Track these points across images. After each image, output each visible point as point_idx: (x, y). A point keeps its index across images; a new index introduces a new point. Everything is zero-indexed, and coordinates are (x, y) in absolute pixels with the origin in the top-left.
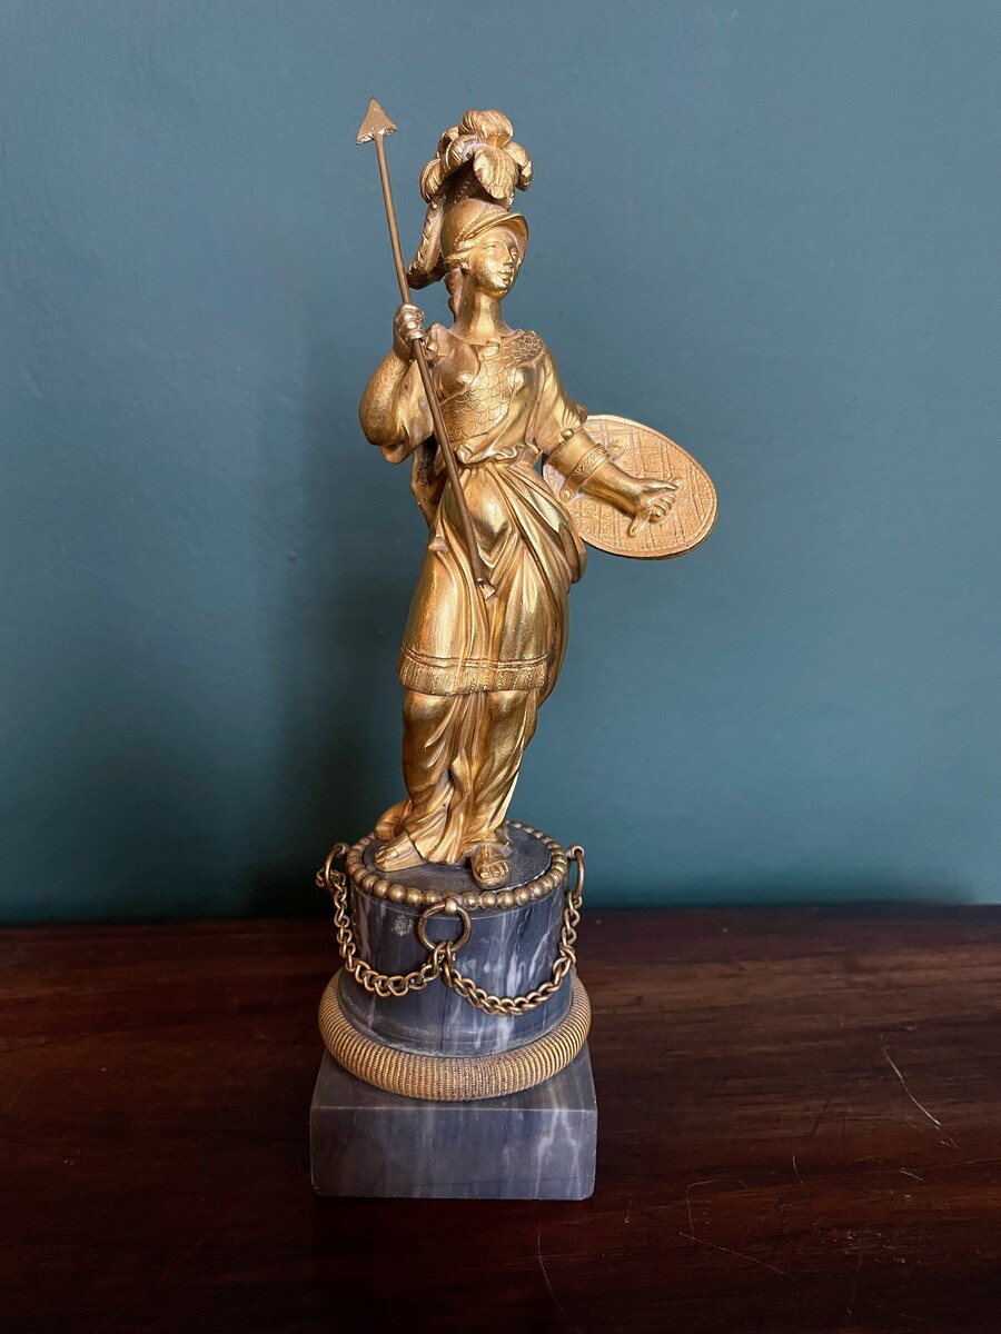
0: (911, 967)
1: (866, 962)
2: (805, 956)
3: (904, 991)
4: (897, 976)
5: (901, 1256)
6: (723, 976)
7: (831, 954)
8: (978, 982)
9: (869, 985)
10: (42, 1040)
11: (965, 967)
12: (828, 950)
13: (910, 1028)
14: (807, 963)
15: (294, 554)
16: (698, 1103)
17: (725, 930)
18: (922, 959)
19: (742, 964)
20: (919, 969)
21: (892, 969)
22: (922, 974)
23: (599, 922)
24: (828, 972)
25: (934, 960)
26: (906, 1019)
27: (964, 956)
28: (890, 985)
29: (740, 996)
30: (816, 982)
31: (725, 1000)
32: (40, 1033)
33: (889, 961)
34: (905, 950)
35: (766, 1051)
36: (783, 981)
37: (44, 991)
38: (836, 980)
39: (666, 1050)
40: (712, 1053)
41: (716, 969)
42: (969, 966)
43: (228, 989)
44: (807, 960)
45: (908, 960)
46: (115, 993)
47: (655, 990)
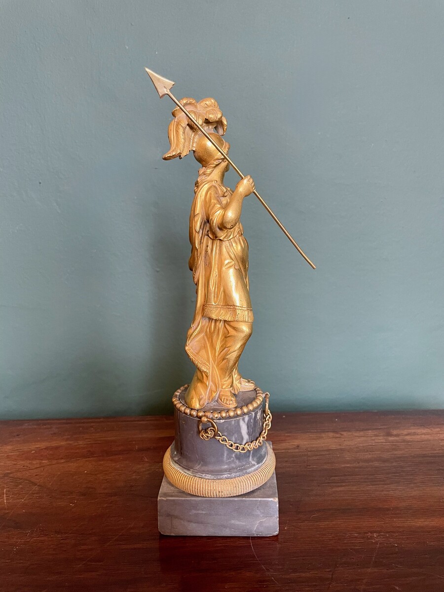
0: (415, 434)
1: (395, 432)
2: (369, 430)
3: (409, 443)
4: (408, 438)
5: (395, 543)
6: (333, 437)
7: (380, 429)
9: (395, 441)
10: (63, 461)
12: (379, 427)
14: (370, 433)
16: (319, 486)
17: (336, 420)
18: (419, 431)
19: (343, 433)
21: (406, 435)
22: (418, 437)
23: (284, 416)
24: (379, 436)
25: (425, 431)
27: (437, 430)
28: (404, 441)
29: (340, 445)
30: (373, 440)
31: (333, 447)
32: (62, 458)
33: (405, 432)
34: (412, 427)
35: (349, 467)
36: (359, 440)
37: (63, 443)
38: (381, 439)
39: (307, 466)
40: (326, 467)
41: (331, 434)
42: (439, 434)
43: (134, 442)
44: (370, 431)
45: (413, 431)
46: (90, 444)
47: (305, 443)
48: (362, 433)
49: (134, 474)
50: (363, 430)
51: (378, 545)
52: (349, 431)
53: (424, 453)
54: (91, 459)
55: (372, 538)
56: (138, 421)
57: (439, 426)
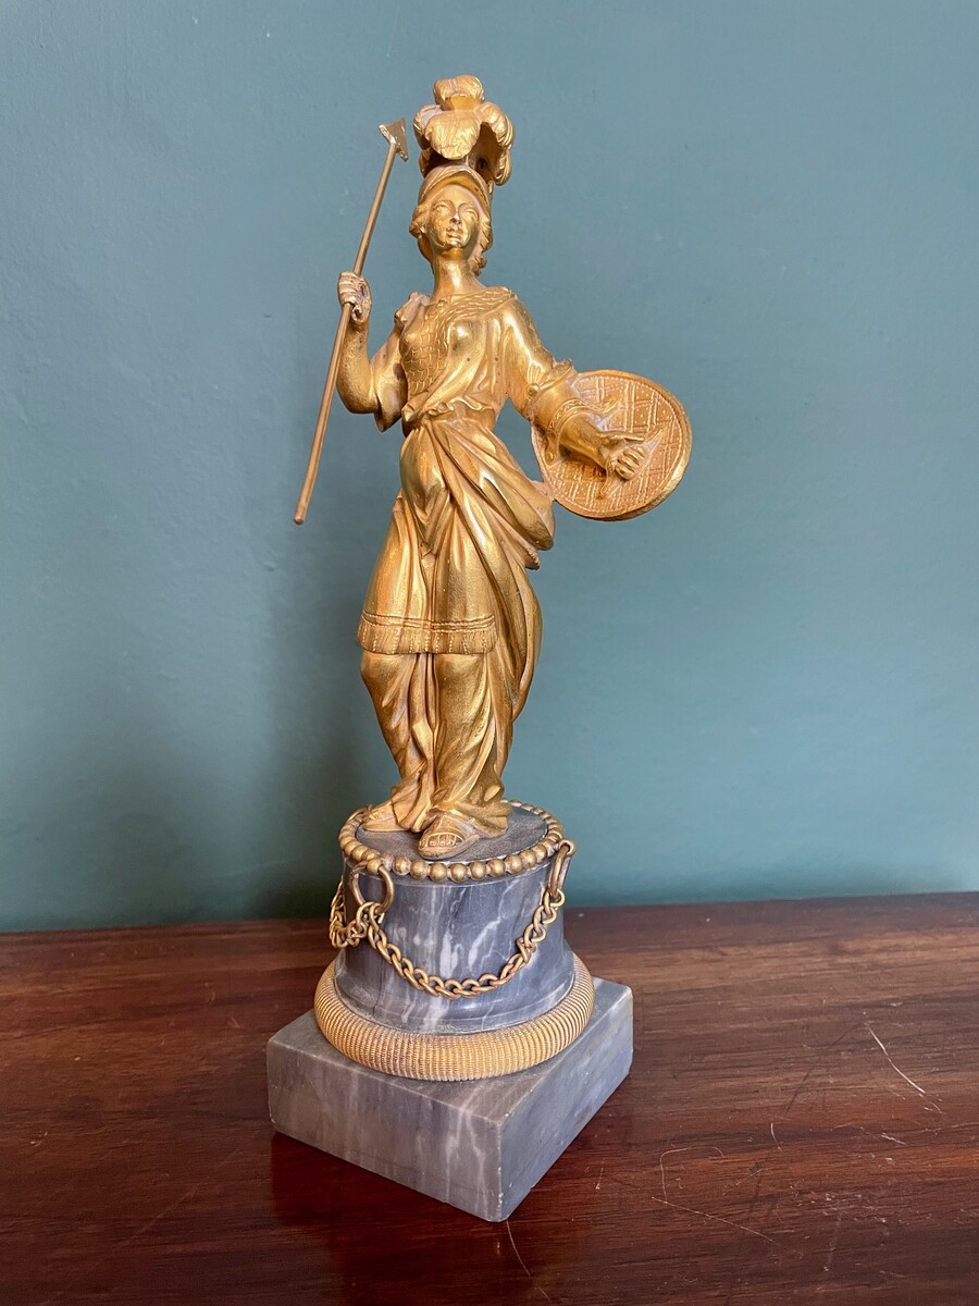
0: (898, 948)
1: (851, 946)
2: (788, 942)
3: (889, 970)
4: (882, 958)
5: (882, 1216)
6: (704, 960)
7: (814, 939)
8: (964, 961)
9: (854, 966)
10: (20, 1033)
11: (951, 947)
12: (812, 935)
13: (895, 1005)
14: (790, 948)
15: (273, 565)
16: (675, 1077)
17: (708, 920)
18: (908, 941)
19: (724, 950)
20: (905, 950)
21: (879, 951)
22: (908, 955)
24: (813, 955)
25: (922, 942)
26: (891, 996)
27: (950, 937)
28: (875, 965)
29: (721, 978)
30: (800, 964)
31: (706, 982)
32: (17, 1028)
33: (875, 944)
34: (891, 934)
35: (746, 1029)
36: (766, 964)
37: (24, 990)
38: (819, 962)
39: (644, 1029)
40: (691, 1031)
41: (697, 954)
42: (956, 947)
43: (207, 984)
44: (791, 944)
45: (893, 942)
46: (95, 990)
47: (635, 975)
48: (771, 950)
49: (204, 1062)
50: (775, 942)
51: (838, 1224)
52: (742, 945)
53: (925, 992)
54: (94, 1026)
55: (821, 1203)
56: (220, 933)
57: (953, 929)
